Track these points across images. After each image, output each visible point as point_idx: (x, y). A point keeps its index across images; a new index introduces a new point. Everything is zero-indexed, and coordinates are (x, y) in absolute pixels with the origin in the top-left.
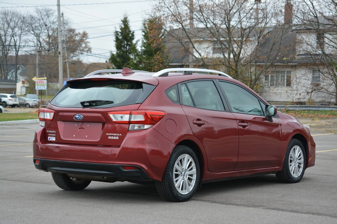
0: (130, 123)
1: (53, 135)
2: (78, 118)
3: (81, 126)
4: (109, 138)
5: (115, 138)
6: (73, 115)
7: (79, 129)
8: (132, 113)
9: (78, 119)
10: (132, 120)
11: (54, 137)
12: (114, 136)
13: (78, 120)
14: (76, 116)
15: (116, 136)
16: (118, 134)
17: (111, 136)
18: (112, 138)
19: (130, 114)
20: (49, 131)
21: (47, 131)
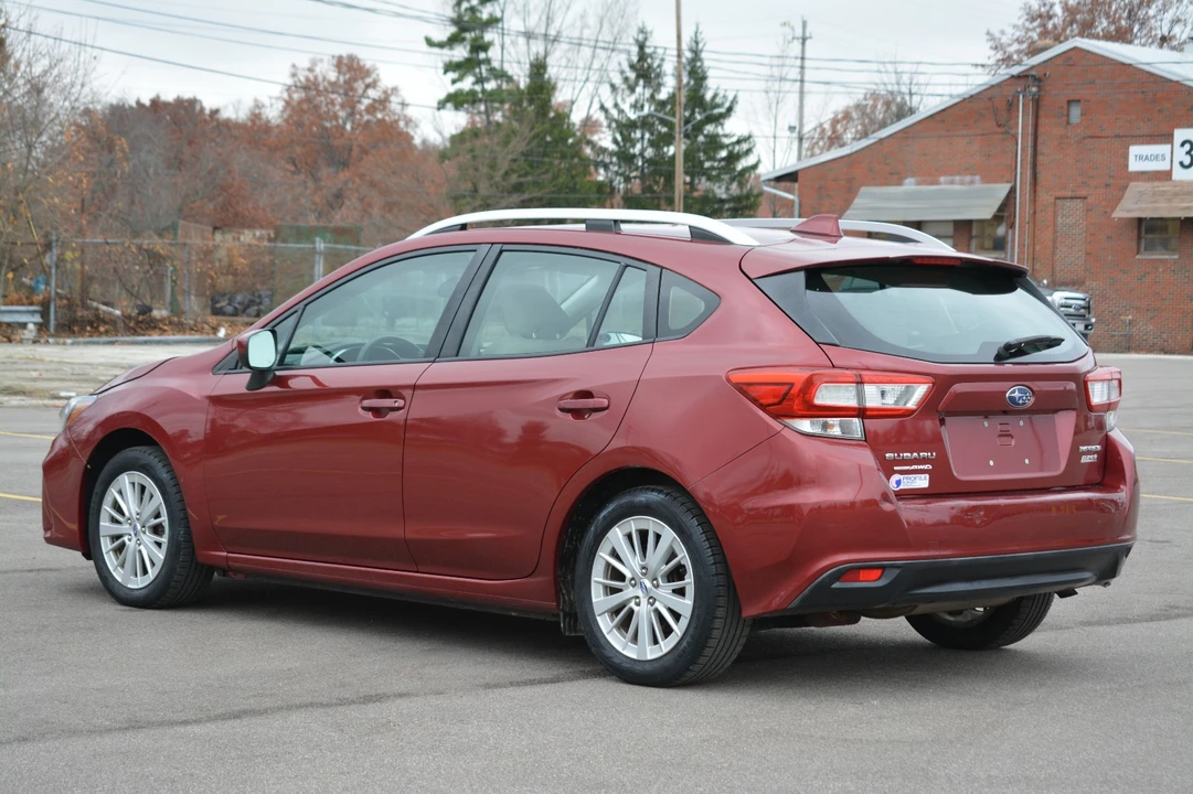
1: (921, 467)
2: (1020, 398)
3: (1004, 428)
6: (1002, 390)
7: (1000, 436)
9: (1018, 404)
11: (923, 476)
12: (1090, 453)
13: (1021, 407)
14: (1014, 392)
15: (1094, 452)
17: (1087, 453)
20: (899, 456)
21: (887, 455)
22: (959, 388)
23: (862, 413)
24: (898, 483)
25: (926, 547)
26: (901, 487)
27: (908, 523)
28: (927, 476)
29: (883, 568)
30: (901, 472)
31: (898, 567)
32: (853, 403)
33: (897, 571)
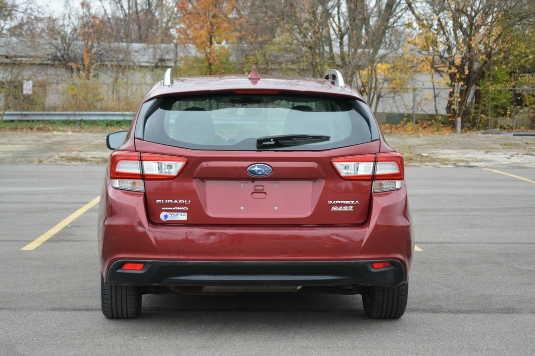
0: (373, 177)
1: (181, 208)
2: (258, 171)
4: (334, 209)
5: (346, 208)
6: (247, 166)
8: (379, 160)
9: (259, 174)
10: (378, 172)
11: (183, 214)
12: (343, 205)
14: (254, 167)
15: (348, 205)
16: (354, 202)
17: (338, 205)
18: (340, 209)
19: (375, 161)
20: (164, 201)
21: (157, 201)
22: (204, 164)
23: (143, 177)
24: (166, 217)
25: (169, 253)
26: (168, 219)
27: (156, 239)
28: (186, 214)
29: (144, 263)
30: (167, 211)
31: (150, 263)
32: (138, 171)
33: (150, 265)
